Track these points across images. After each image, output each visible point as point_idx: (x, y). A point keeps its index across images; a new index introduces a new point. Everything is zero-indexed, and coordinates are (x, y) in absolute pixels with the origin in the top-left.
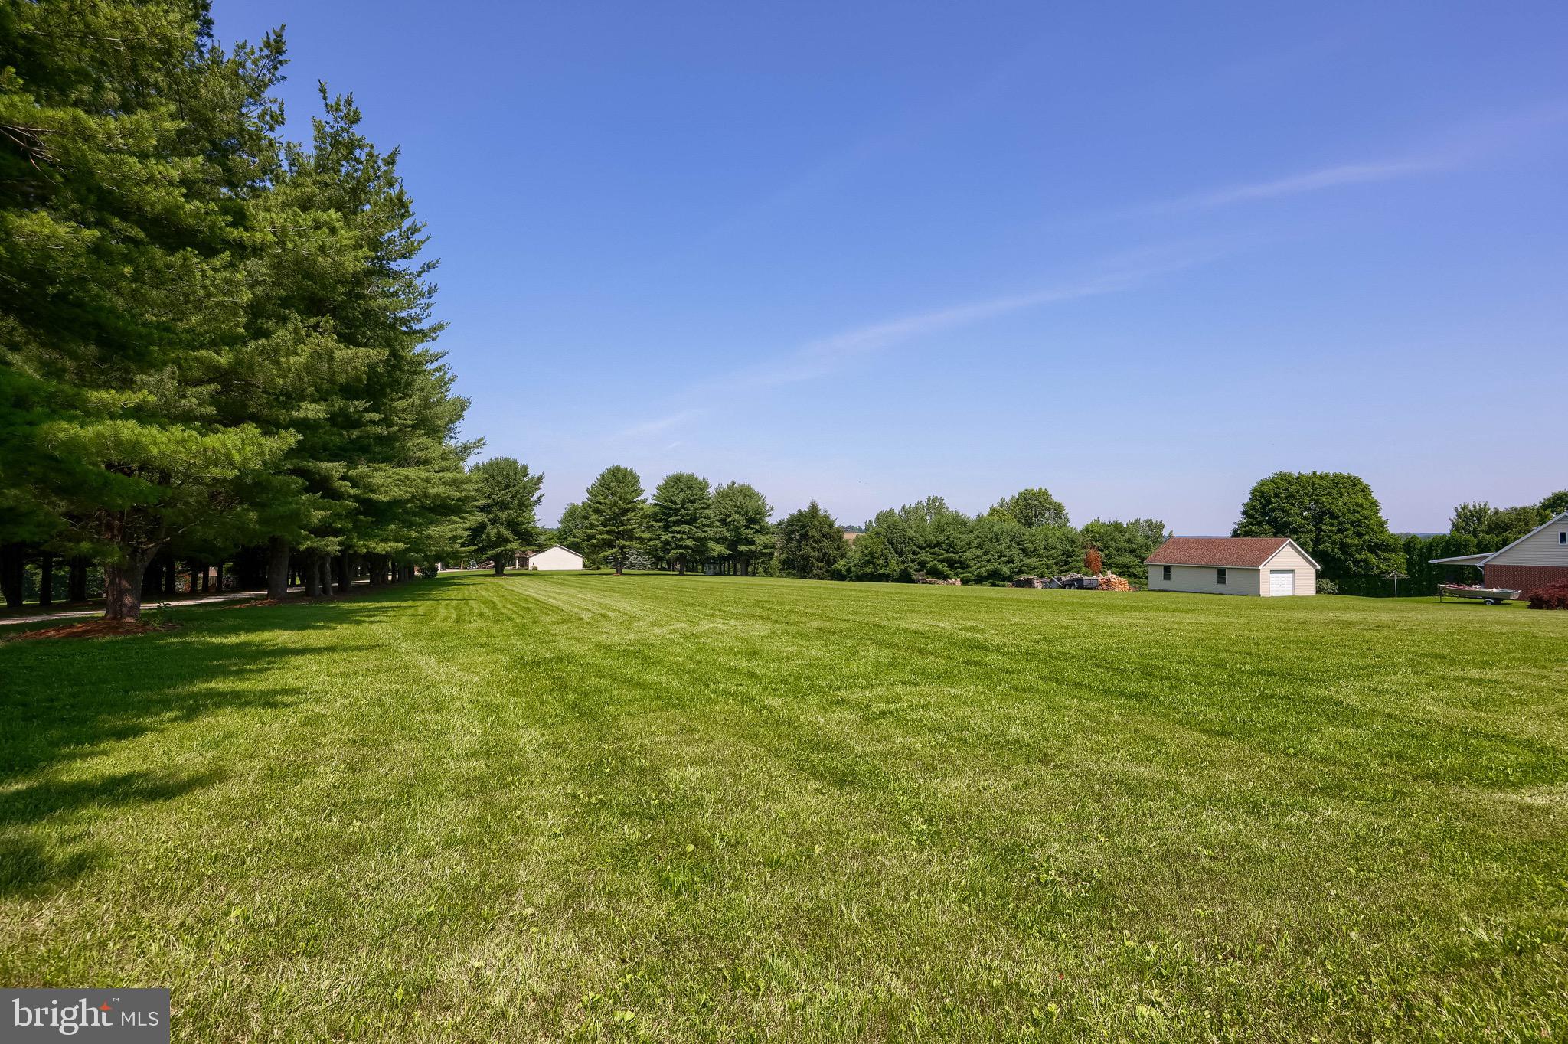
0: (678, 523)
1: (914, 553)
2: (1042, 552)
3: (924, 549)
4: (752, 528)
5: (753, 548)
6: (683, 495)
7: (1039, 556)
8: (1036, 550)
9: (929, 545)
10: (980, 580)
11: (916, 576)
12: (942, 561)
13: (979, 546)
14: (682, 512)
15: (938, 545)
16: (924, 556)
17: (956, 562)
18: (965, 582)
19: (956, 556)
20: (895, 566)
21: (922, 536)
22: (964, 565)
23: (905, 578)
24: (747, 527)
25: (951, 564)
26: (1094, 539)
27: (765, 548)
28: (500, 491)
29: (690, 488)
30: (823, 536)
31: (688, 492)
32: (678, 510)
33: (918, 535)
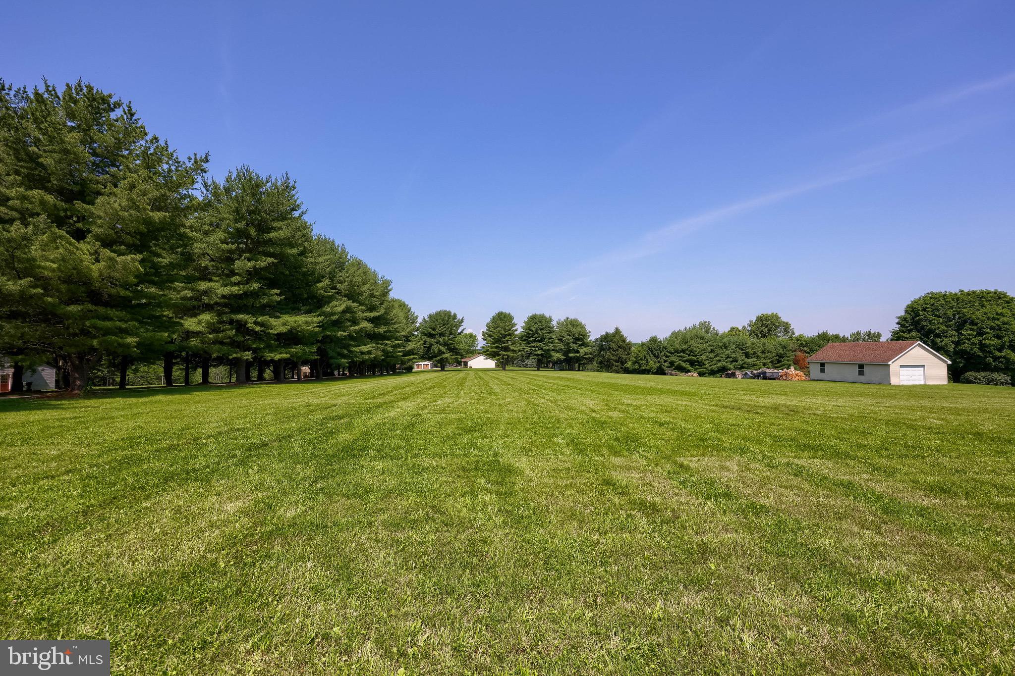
0: (535, 341)
1: (667, 356)
2: (760, 354)
3: (673, 353)
4: (577, 344)
5: (578, 355)
6: (536, 326)
7: (758, 357)
8: (755, 353)
9: (677, 351)
10: (713, 373)
11: (667, 370)
12: (685, 361)
13: (712, 351)
14: (536, 335)
15: (683, 351)
16: (673, 358)
17: (695, 361)
18: (701, 374)
19: (695, 358)
20: (653, 364)
21: (672, 346)
22: (701, 364)
23: (660, 372)
24: (574, 343)
25: (692, 363)
26: (801, 345)
27: (585, 355)
28: (440, 327)
29: (540, 322)
30: (619, 347)
31: (540, 324)
32: (534, 334)
33: (669, 345)
